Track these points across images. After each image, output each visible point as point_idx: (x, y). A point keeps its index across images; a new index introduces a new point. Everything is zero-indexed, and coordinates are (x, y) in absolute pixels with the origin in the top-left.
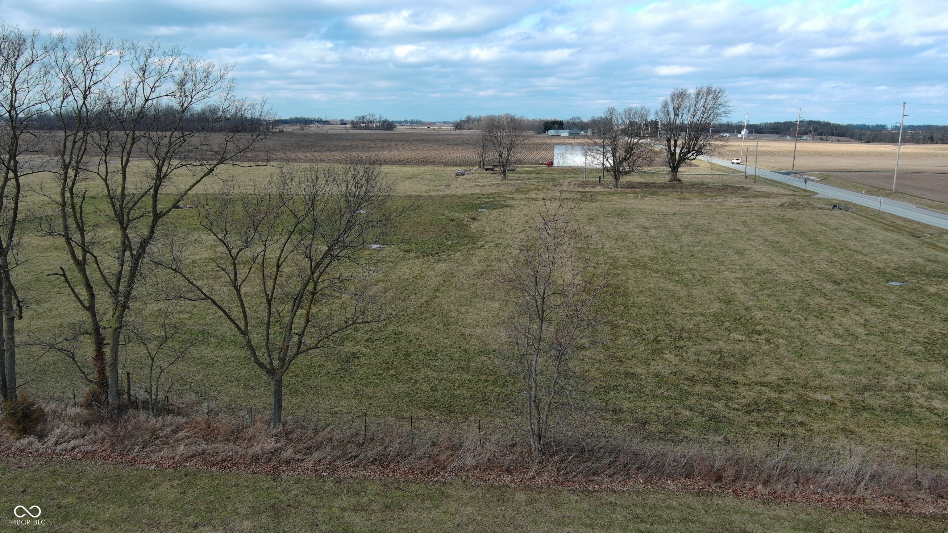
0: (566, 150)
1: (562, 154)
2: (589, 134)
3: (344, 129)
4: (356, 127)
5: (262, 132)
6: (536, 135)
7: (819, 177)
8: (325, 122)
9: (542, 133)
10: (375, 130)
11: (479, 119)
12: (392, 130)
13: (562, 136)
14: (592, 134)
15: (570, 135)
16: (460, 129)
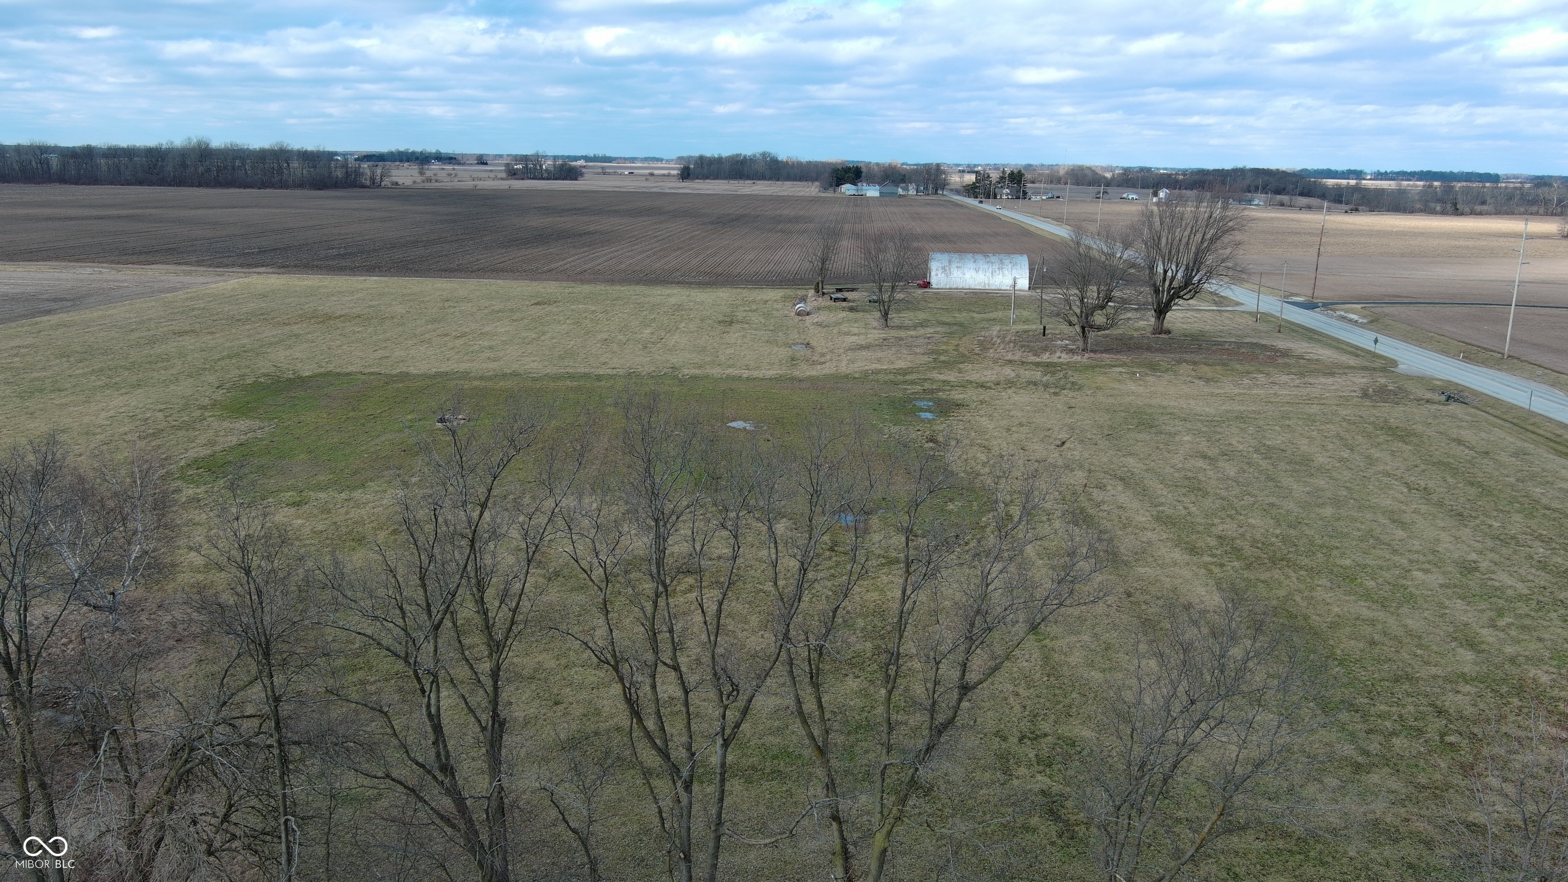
0: (950, 262)
1: (943, 268)
2: (910, 193)
3: (496, 178)
4: (515, 174)
5: (363, 186)
6: (823, 195)
7: (1364, 317)
8: (451, 159)
9: (831, 189)
10: (548, 179)
11: (719, 161)
12: (576, 179)
13: (869, 197)
14: (915, 193)
15: (882, 195)
16: (688, 178)
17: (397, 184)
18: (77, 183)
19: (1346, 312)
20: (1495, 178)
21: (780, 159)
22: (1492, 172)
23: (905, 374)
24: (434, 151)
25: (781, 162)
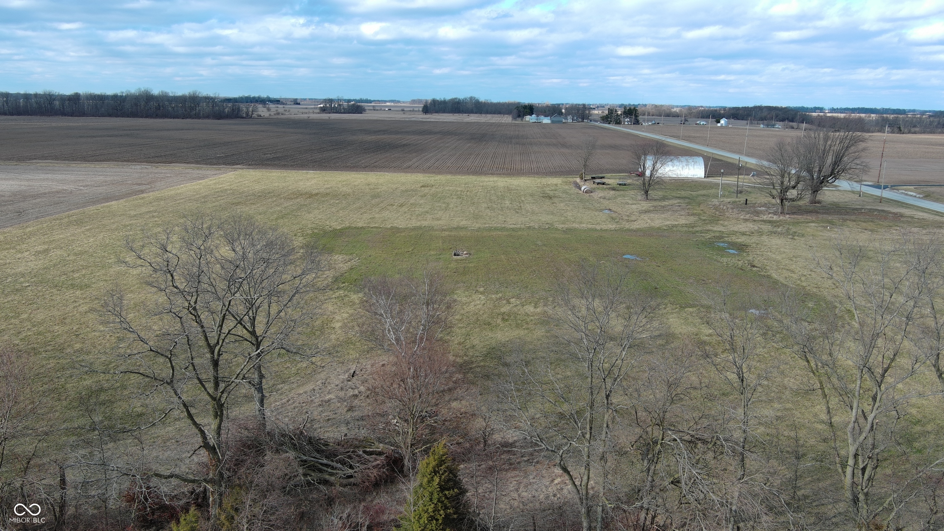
2: (569, 121)
3: (313, 113)
4: (324, 110)
5: (243, 118)
6: (514, 122)
7: (920, 193)
8: (277, 101)
9: (520, 119)
10: (344, 113)
11: (444, 102)
12: (361, 113)
13: (545, 124)
14: (571, 121)
15: (553, 122)
16: (428, 113)
17: (260, 116)
18: (72, 116)
19: (905, 191)
20: (903, 112)
21: (480, 100)
22: (901, 108)
23: (693, 227)
24: (265, 96)
25: (482, 103)
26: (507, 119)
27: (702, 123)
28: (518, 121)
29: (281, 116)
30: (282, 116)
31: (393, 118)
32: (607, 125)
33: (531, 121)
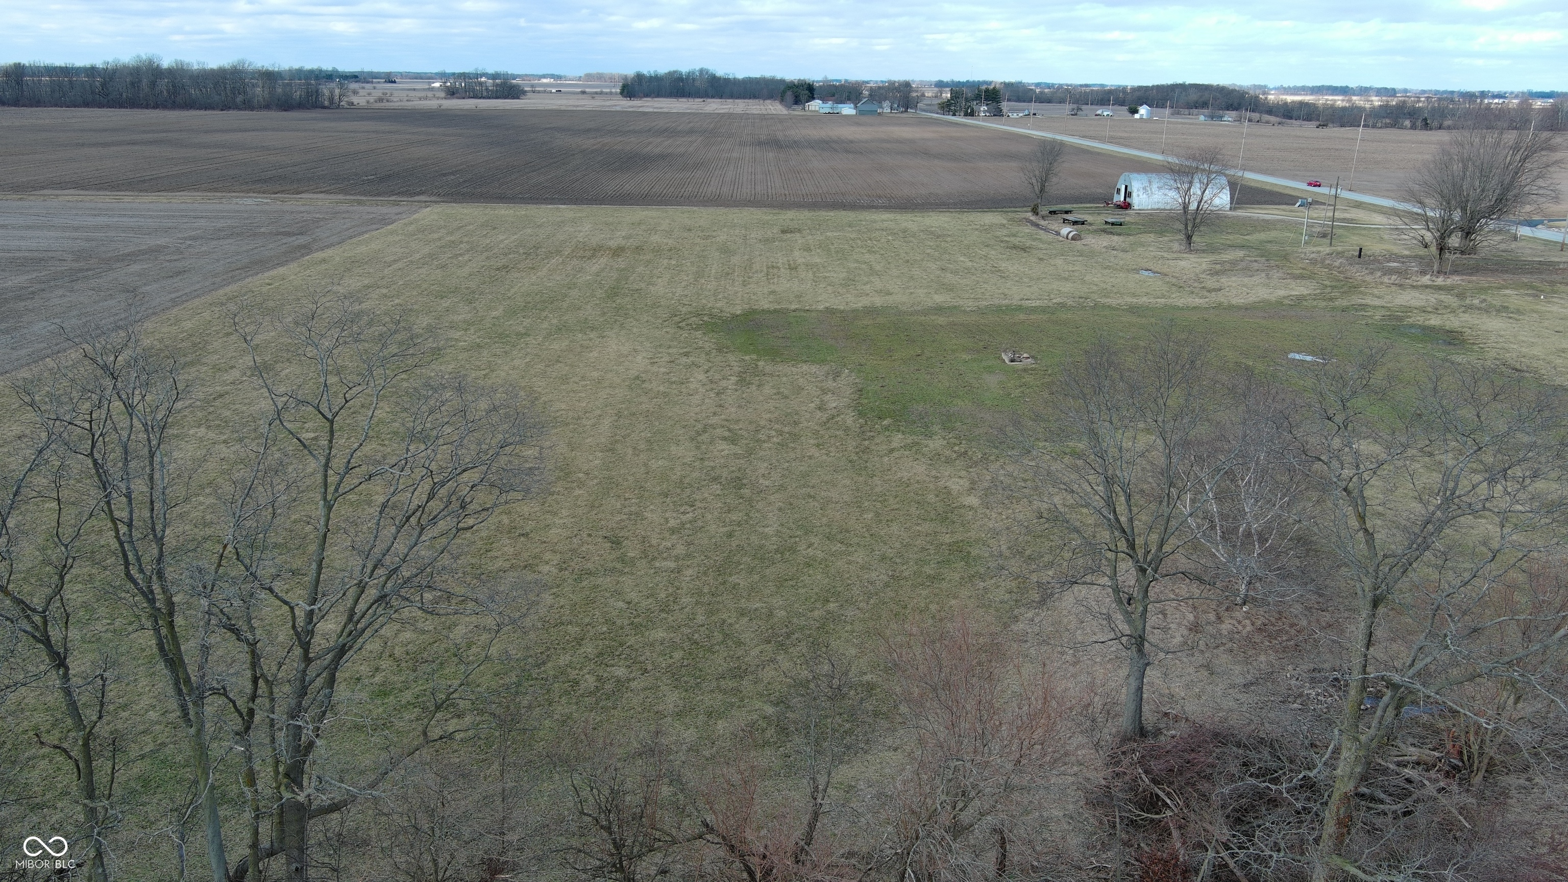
0: (1150, 182)
1: (1144, 188)
2: (885, 111)
3: (437, 98)
4: (453, 93)
6: (789, 112)
8: (354, 78)
9: (798, 107)
10: (488, 98)
11: (657, 78)
12: (518, 98)
13: (846, 116)
14: (889, 110)
15: (861, 113)
16: (634, 96)
17: (353, 104)
25: (719, 79)
26: (775, 108)
27: (1105, 114)
28: (797, 111)
29: (385, 105)
30: (387, 104)
31: (581, 106)
32: (950, 118)
33: (822, 111)
